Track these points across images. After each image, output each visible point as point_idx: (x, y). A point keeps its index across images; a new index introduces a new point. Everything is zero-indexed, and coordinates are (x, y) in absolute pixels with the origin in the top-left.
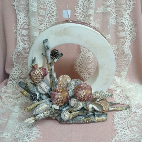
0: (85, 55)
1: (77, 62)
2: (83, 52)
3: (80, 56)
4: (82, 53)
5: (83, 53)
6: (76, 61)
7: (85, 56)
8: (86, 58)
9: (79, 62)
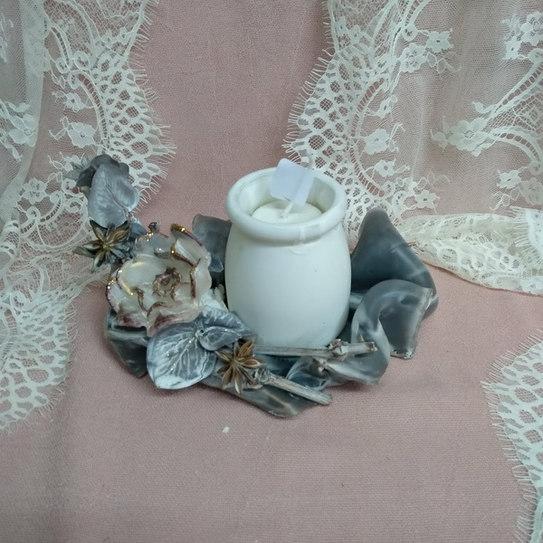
0: (356, 75)
1: (304, 116)
2: (346, 54)
3: (324, 77)
4: (337, 58)
5: (344, 62)
6: (299, 111)
7: (357, 80)
8: (362, 93)
9: (317, 115)
